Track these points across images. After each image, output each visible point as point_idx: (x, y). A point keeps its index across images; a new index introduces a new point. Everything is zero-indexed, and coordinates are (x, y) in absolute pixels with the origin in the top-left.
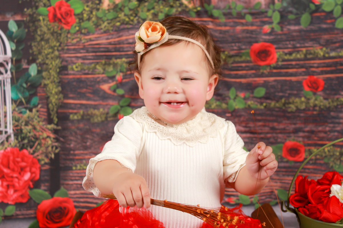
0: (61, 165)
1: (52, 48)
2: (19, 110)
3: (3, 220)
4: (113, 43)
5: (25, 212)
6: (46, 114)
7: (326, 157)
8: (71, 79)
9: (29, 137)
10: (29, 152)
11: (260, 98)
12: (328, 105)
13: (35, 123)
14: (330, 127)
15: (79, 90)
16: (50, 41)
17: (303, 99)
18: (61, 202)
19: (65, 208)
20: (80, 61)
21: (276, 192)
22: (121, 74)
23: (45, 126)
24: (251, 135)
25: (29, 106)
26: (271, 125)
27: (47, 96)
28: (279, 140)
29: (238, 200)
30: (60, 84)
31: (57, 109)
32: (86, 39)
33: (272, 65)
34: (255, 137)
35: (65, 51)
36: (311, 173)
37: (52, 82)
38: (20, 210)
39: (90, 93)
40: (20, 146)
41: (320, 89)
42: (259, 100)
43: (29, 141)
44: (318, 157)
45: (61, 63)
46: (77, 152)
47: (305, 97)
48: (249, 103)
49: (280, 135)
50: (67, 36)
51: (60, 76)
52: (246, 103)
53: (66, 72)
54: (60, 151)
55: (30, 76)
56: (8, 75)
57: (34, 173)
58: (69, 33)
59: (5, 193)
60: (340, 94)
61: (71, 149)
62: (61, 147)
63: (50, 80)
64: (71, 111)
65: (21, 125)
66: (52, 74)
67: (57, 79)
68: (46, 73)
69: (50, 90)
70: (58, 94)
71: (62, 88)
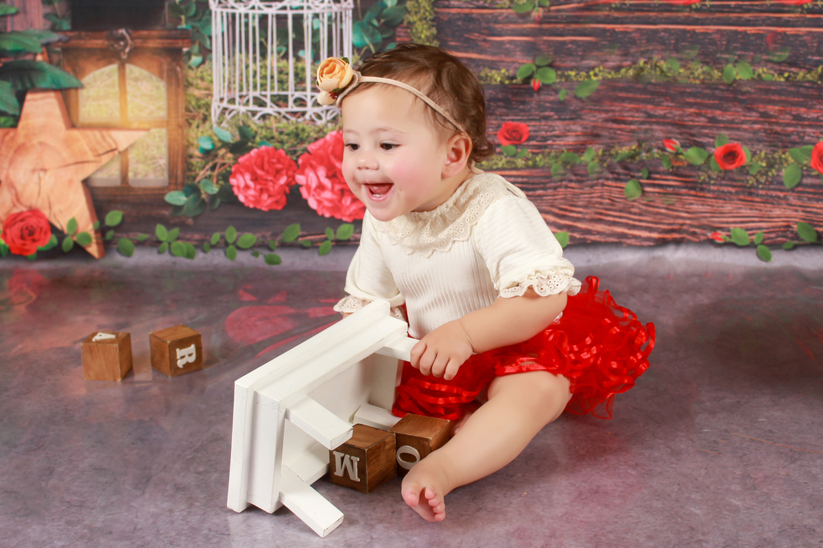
3: (333, 246)
8: (454, 14)
11: (779, 63)
15: (466, 35)
21: (795, 227)
22: (541, 10)
26: (795, 111)
28: (807, 138)
29: (730, 236)
30: (435, 24)
33: (805, 6)
37: (420, 20)
42: (777, 67)
48: (760, 71)
49: (808, 130)
51: (436, 9)
52: (754, 71)
53: (446, 3)
55: (386, 6)
56: (349, 4)
59: (337, 203)
63: (419, 16)
66: (422, 5)
67: (430, 14)
68: (413, 2)
69: (417, 32)
70: (431, 39)
71: (437, 29)
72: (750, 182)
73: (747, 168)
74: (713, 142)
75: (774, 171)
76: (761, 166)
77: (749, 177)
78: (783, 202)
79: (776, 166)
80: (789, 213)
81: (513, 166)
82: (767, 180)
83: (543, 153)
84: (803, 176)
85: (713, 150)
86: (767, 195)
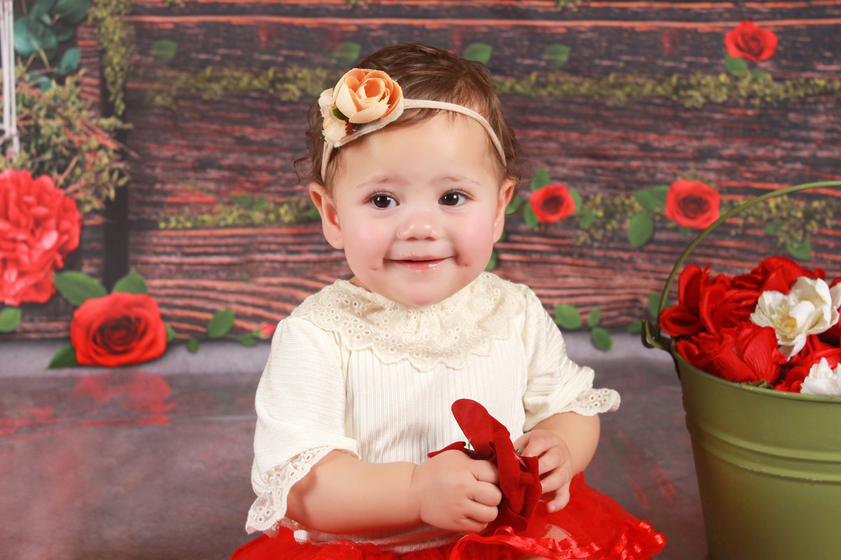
0: (132, 217)
2: (32, 79)
5: (43, 325)
6: (97, 91)
7: (770, 220)
9: (56, 145)
10: (56, 183)
12: (782, 96)
13: (71, 111)
14: (784, 149)
17: (723, 78)
18: (129, 305)
19: (138, 319)
21: (645, 301)
23: (94, 121)
24: (593, 162)
25: (56, 70)
26: (641, 138)
27: (100, 48)
28: (659, 176)
31: (125, 81)
34: (601, 168)
36: (732, 258)
38: (32, 320)
40: (33, 166)
41: (766, 55)
43: (56, 156)
44: (751, 220)
46: (169, 187)
47: (729, 74)
49: (662, 165)
54: (128, 183)
57: (66, 232)
60: (814, 70)
61: (155, 180)
62: (132, 174)
63: (110, 9)
65: (38, 117)
69: (108, 33)
70: (128, 44)
72: (582, 239)
73: (577, 219)
75: (614, 224)
76: (597, 217)
77: (579, 232)
78: (628, 266)
79: (618, 216)
80: (637, 281)
81: (248, 221)
82: (604, 236)
83: (289, 203)
84: (655, 229)
86: (605, 257)
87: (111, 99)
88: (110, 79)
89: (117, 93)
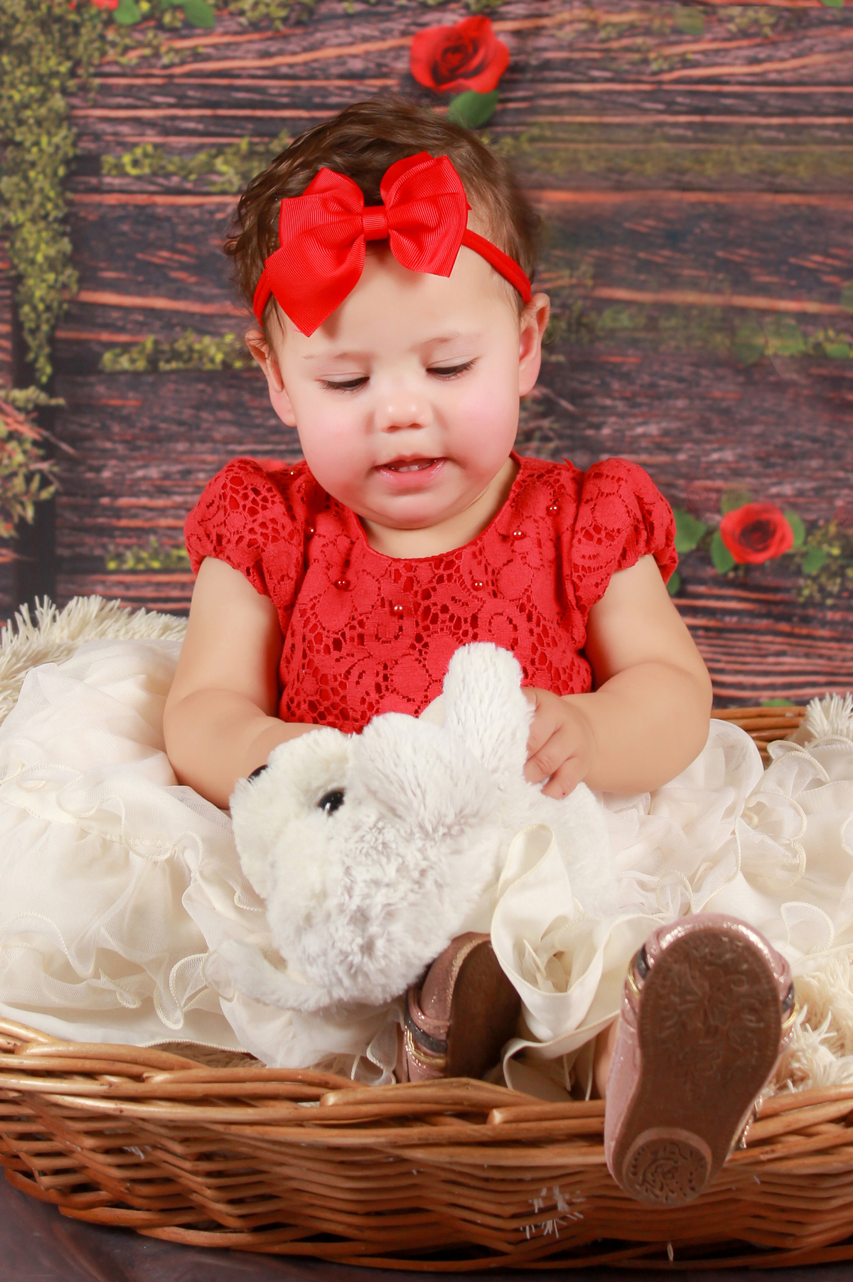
0: (63, 552)
1: (41, 80)
4: (284, 70)
6: (7, 344)
8: (112, 207)
15: (140, 256)
16: (34, 52)
20: (152, 138)
23: (2, 394)
27: (13, 273)
30: (68, 229)
31: (54, 328)
32: (177, 51)
35: (92, 95)
37: (33, 220)
39: (184, 267)
45: (74, 145)
46: (124, 501)
48: (820, 336)
50: (102, 37)
51: (69, 195)
53: (94, 181)
54: (57, 494)
58: (109, 22)
61: (101, 489)
62: (62, 480)
63: (30, 210)
64: (105, 336)
66: (37, 186)
67: (56, 207)
68: (15, 179)
69: (27, 249)
70: (59, 267)
71: (73, 242)
72: (806, 592)
73: (797, 560)
74: (718, 501)
76: (830, 556)
77: (801, 582)
82: (844, 588)
85: (717, 518)
86: (844, 622)
87: (31, 356)
88: (29, 325)
89: (40, 347)
